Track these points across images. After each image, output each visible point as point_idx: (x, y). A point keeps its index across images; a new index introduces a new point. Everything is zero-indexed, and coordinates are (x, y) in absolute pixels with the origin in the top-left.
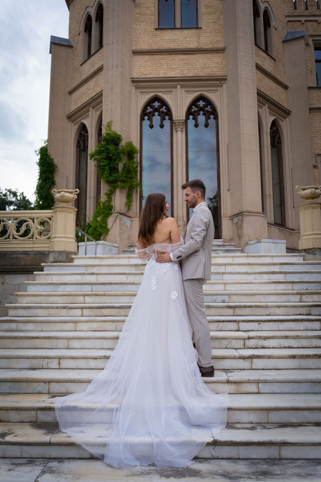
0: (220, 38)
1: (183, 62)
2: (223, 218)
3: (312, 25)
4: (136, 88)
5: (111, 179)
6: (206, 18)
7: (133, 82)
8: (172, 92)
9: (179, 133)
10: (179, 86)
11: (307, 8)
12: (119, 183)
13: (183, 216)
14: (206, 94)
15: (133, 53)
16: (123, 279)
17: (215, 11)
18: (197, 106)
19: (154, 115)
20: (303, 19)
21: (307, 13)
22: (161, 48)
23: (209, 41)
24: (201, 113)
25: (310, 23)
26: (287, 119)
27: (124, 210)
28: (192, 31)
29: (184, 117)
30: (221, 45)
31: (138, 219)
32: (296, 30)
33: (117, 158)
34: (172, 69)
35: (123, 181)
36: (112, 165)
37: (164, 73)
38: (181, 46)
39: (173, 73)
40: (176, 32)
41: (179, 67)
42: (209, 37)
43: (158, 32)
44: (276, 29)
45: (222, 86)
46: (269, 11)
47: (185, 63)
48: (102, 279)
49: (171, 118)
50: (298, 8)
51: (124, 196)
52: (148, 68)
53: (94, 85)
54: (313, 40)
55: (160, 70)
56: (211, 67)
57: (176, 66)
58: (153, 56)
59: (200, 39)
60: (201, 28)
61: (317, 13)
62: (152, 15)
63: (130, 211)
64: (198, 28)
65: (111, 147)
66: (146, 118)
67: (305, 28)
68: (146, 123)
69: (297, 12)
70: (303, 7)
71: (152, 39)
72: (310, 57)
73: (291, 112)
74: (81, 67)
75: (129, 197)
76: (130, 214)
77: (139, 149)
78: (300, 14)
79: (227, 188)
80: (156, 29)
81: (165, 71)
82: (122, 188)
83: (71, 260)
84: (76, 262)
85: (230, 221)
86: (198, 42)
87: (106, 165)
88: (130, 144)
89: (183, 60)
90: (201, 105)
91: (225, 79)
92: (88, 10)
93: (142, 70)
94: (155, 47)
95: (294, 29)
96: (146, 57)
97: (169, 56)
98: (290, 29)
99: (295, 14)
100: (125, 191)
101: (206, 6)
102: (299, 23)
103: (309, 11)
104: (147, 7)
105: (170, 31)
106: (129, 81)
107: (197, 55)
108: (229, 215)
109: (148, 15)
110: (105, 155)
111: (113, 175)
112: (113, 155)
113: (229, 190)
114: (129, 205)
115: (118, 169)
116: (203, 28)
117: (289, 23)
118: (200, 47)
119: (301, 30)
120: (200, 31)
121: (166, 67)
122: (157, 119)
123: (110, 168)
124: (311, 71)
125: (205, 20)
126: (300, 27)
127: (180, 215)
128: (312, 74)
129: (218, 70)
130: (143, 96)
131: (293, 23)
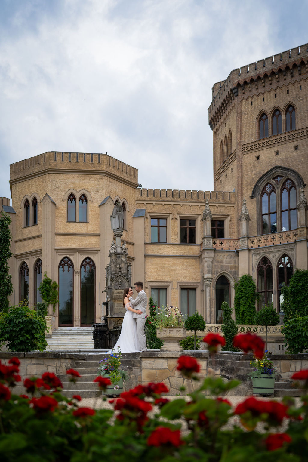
0: (97, 229)
1: (79, 240)
2: (96, 318)
3: (150, 206)
4: (57, 252)
5: (48, 300)
6: (91, 217)
7: (55, 249)
8: (74, 255)
9: (77, 276)
10: (77, 253)
11: (148, 196)
12: (50, 302)
13: (78, 316)
14: (90, 256)
15: (55, 234)
16: (68, 342)
17: (95, 214)
18: (86, 262)
19: (65, 265)
20: (145, 202)
21: (148, 199)
22: (69, 232)
23: (92, 230)
24: (88, 265)
25: (149, 205)
26: (133, 262)
27: (52, 314)
28: (84, 224)
29: (79, 269)
30: (98, 232)
31: (58, 317)
32: (141, 209)
33: (51, 291)
34: (74, 243)
35: (52, 301)
36: (48, 294)
37: (71, 246)
38: (79, 232)
39: (75, 245)
40: (76, 224)
41: (77, 242)
42: (92, 228)
43: (68, 223)
44: (129, 212)
45: (98, 253)
46: (125, 203)
47: (81, 241)
48: (62, 342)
49: (73, 267)
50: (143, 195)
51: (52, 307)
52: (63, 242)
53: (33, 244)
54: (150, 215)
55: (68, 244)
56: (93, 243)
57: (76, 242)
58: (65, 236)
59: (88, 228)
60: (89, 223)
61: (153, 199)
62: (64, 214)
63: (54, 314)
64: (87, 222)
65: (47, 285)
66: (61, 266)
67: (146, 208)
68: (61, 269)
69: (142, 198)
70: (146, 195)
71: (65, 227)
72: (148, 225)
73: (135, 258)
74: (23, 229)
75: (54, 307)
76: (54, 315)
77: (58, 283)
78: (144, 199)
79: (99, 304)
80: (66, 222)
81: (71, 244)
82: (52, 304)
83: (51, 337)
84: (52, 338)
85: (100, 319)
86: (87, 230)
87: (45, 294)
88: (54, 283)
89: (80, 239)
90: (88, 262)
91: (100, 250)
92: (27, 197)
93: (60, 243)
94: (66, 232)
95: (140, 208)
96: (62, 237)
97: (73, 236)
98: (138, 207)
99: (141, 199)
100: (53, 305)
101: (92, 211)
102: (143, 205)
103: (149, 198)
104: (62, 209)
105: (73, 223)
106: (54, 249)
107: (87, 237)
108: (99, 316)
109: (62, 214)
110: (45, 289)
111: (48, 298)
112: (49, 290)
113: (100, 305)
114: (54, 311)
115: (50, 295)
116: (90, 222)
117: (137, 204)
118: (88, 233)
119: (144, 209)
120: (88, 224)
121: (71, 242)
122: (66, 267)
123: (47, 295)
124: (148, 234)
125: (91, 218)
126: (143, 207)
127: (77, 316)
128: (148, 235)
129: (96, 245)
130: (60, 256)
131: (140, 204)
